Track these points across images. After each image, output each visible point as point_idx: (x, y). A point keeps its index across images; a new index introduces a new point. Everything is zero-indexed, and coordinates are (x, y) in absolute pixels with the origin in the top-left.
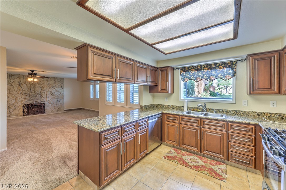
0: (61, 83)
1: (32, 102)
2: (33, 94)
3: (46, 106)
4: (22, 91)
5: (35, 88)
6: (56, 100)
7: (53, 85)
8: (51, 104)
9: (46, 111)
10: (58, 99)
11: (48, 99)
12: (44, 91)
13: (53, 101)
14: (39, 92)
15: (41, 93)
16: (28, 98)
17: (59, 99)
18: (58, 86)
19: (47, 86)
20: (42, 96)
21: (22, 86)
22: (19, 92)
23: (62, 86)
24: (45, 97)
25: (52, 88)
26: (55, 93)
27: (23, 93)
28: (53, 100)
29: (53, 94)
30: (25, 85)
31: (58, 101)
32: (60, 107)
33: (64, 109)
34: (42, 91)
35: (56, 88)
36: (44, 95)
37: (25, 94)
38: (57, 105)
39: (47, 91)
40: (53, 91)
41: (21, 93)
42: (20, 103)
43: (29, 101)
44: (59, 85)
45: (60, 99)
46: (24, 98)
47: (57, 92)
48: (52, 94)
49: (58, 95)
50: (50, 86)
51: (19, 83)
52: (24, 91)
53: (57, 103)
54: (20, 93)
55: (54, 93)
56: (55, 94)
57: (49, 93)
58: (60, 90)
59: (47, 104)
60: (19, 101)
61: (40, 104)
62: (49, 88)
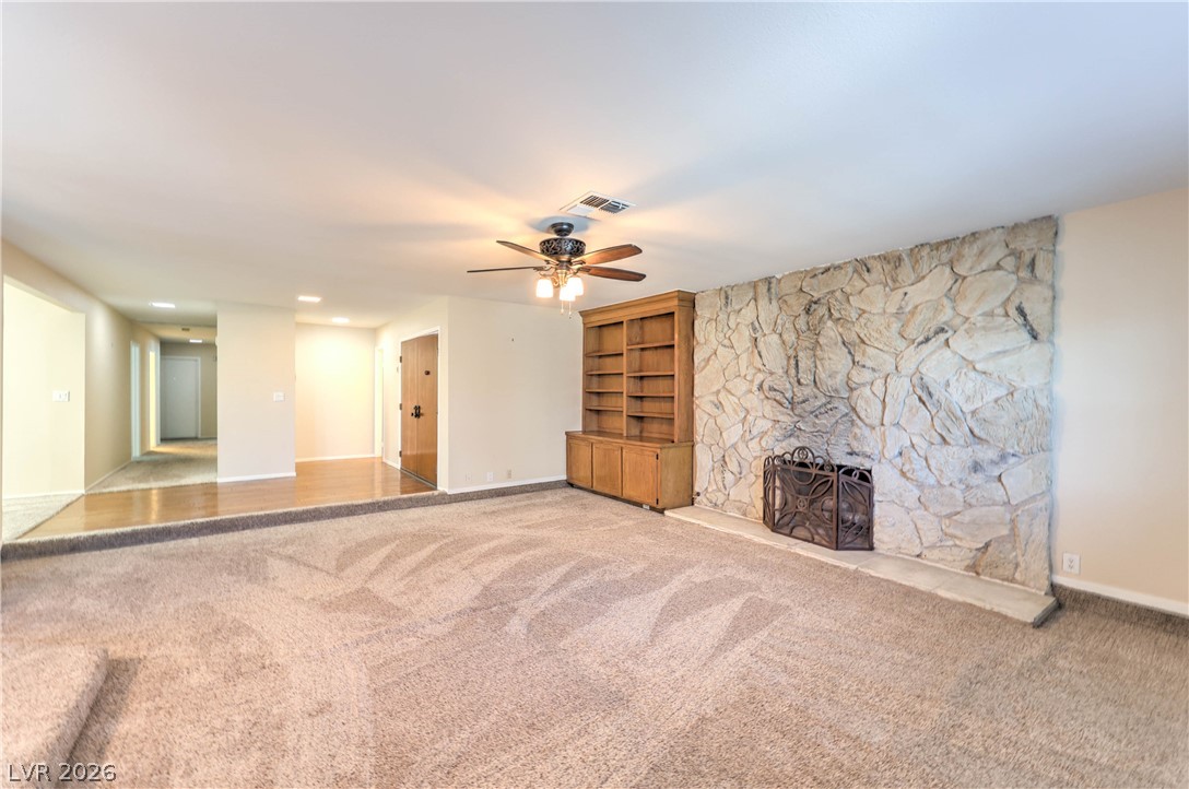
0: (1024, 274)
2: (808, 391)
3: (876, 497)
4: (760, 377)
5: (819, 353)
6: (966, 456)
7: (937, 310)
8: (920, 486)
9: (879, 534)
10: (986, 454)
11: (895, 441)
12: (867, 376)
13: (932, 462)
14: (839, 380)
15: (852, 390)
16: (786, 420)
17: (992, 454)
18: (991, 314)
19: (888, 326)
20: (854, 409)
21: (761, 345)
22: (752, 381)
23: (1036, 311)
24: (877, 422)
25: (927, 340)
26: (953, 382)
27: (766, 387)
28: (939, 455)
29: (930, 394)
30: (775, 337)
31: (976, 467)
32: (1001, 539)
34: (859, 376)
35: (960, 344)
36: (867, 402)
37: (772, 394)
38: (975, 512)
39: (890, 368)
40: (937, 364)
41: (760, 387)
42: (753, 444)
43: (792, 439)
44: (994, 302)
45: (1003, 457)
46: (771, 416)
47: (971, 382)
48: (925, 398)
49: (987, 414)
50: (912, 332)
51: (755, 329)
52: (771, 373)
53: (968, 487)
54: (755, 388)
55: (948, 384)
56: (956, 396)
57: (901, 386)
58: (1006, 360)
59: (885, 481)
60: (755, 432)
61: (822, 468)
62: (901, 344)
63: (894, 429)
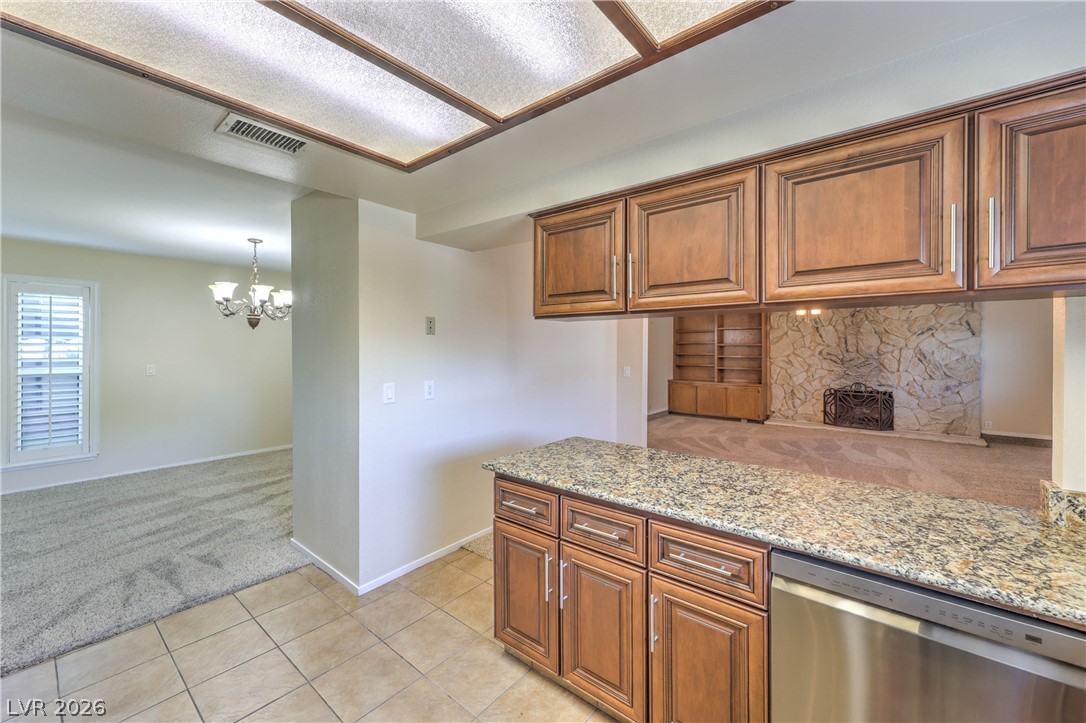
0: (969, 308)
1: (846, 383)
2: (853, 355)
3: (895, 405)
4: (821, 348)
5: (860, 336)
6: (942, 384)
7: (928, 320)
8: (918, 398)
9: (897, 422)
10: (952, 383)
11: (905, 379)
12: (890, 348)
13: (925, 388)
14: (873, 350)
15: (880, 355)
16: (838, 370)
17: (955, 383)
18: (954, 324)
19: (902, 326)
20: (882, 364)
21: (822, 331)
22: (814, 350)
23: (974, 323)
24: (895, 370)
25: (923, 333)
26: (936, 352)
27: (824, 352)
28: (928, 384)
29: (925, 357)
30: (831, 328)
31: (948, 388)
32: (960, 418)
33: (983, 432)
34: (883, 348)
35: (940, 335)
36: (890, 360)
37: (830, 357)
38: (947, 408)
39: (903, 345)
40: (928, 344)
41: (820, 353)
42: (816, 384)
43: (842, 380)
44: (955, 319)
45: (960, 384)
46: (828, 368)
47: (945, 352)
48: (922, 358)
49: (953, 366)
50: (915, 329)
51: (816, 323)
52: (828, 346)
53: (944, 397)
54: (817, 353)
55: (933, 353)
56: (937, 358)
57: (908, 354)
58: (961, 344)
59: (900, 397)
60: (816, 376)
61: (871, 392)
62: (909, 334)
63: (905, 373)
